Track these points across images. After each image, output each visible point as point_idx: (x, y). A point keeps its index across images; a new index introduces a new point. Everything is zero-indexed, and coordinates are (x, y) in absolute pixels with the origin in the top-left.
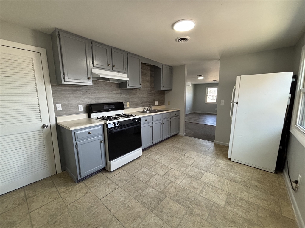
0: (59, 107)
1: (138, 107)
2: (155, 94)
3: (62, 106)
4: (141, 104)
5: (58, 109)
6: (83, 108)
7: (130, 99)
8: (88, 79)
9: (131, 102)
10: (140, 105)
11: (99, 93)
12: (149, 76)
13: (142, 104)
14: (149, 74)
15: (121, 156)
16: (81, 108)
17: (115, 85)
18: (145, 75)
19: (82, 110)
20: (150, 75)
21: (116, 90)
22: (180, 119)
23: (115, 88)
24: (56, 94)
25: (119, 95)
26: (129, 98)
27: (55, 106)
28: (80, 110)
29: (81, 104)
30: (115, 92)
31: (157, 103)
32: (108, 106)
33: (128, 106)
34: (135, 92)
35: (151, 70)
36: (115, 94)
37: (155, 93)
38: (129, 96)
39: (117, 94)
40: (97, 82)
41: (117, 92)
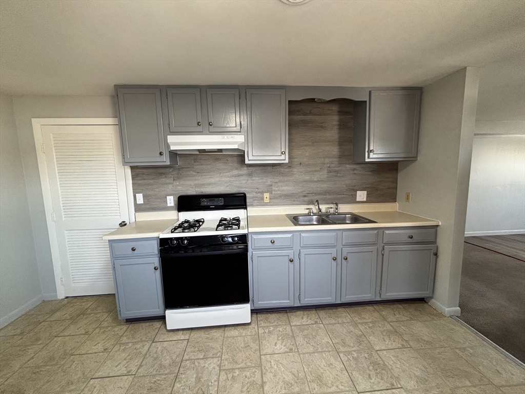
0: (140, 199)
1: (294, 203)
2: (355, 172)
3: (144, 197)
4: (305, 196)
5: (138, 202)
6: (174, 200)
7: (271, 185)
8: (161, 154)
9: (273, 192)
10: (302, 198)
11: (202, 175)
12: (336, 127)
13: (306, 198)
14: (336, 123)
15: (190, 308)
16: (171, 201)
17: (235, 159)
18: (322, 127)
19: (172, 204)
20: (340, 125)
21: (237, 169)
22: (436, 254)
23: (236, 165)
24: (137, 180)
25: (246, 178)
26: (269, 183)
27: (135, 197)
28: (169, 205)
29: (170, 195)
30: (236, 172)
31: (362, 195)
32: (210, 201)
33: (267, 200)
34: (287, 170)
35: (340, 113)
36: (235, 177)
37: (354, 170)
38: (269, 181)
39: (239, 176)
40: (200, 156)
41: (241, 172)
